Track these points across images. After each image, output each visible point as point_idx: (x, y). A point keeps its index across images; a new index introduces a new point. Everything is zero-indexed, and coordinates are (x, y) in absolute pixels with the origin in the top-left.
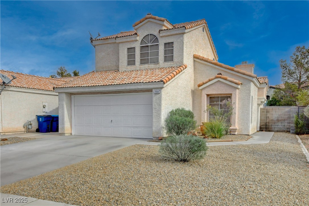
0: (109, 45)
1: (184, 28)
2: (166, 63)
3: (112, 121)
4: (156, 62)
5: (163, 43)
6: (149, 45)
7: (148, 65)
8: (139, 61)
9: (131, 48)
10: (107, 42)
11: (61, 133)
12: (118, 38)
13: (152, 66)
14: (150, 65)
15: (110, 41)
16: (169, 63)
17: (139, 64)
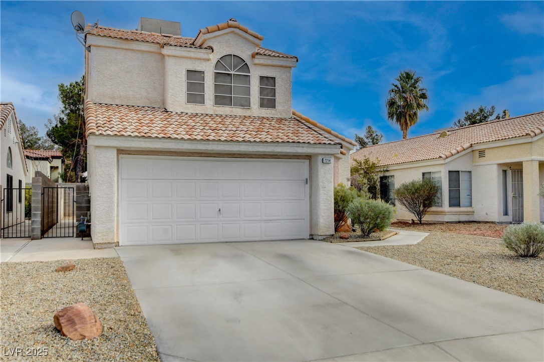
0: (130, 53)
1: (295, 60)
2: (263, 110)
3: (220, 210)
4: (246, 104)
5: (257, 76)
6: (232, 72)
7: (231, 109)
8: (212, 97)
9: (195, 71)
10: (125, 45)
11: (103, 243)
12: (171, 47)
13: (238, 111)
14: (234, 109)
15: (134, 46)
16: (268, 111)
17: (212, 103)
